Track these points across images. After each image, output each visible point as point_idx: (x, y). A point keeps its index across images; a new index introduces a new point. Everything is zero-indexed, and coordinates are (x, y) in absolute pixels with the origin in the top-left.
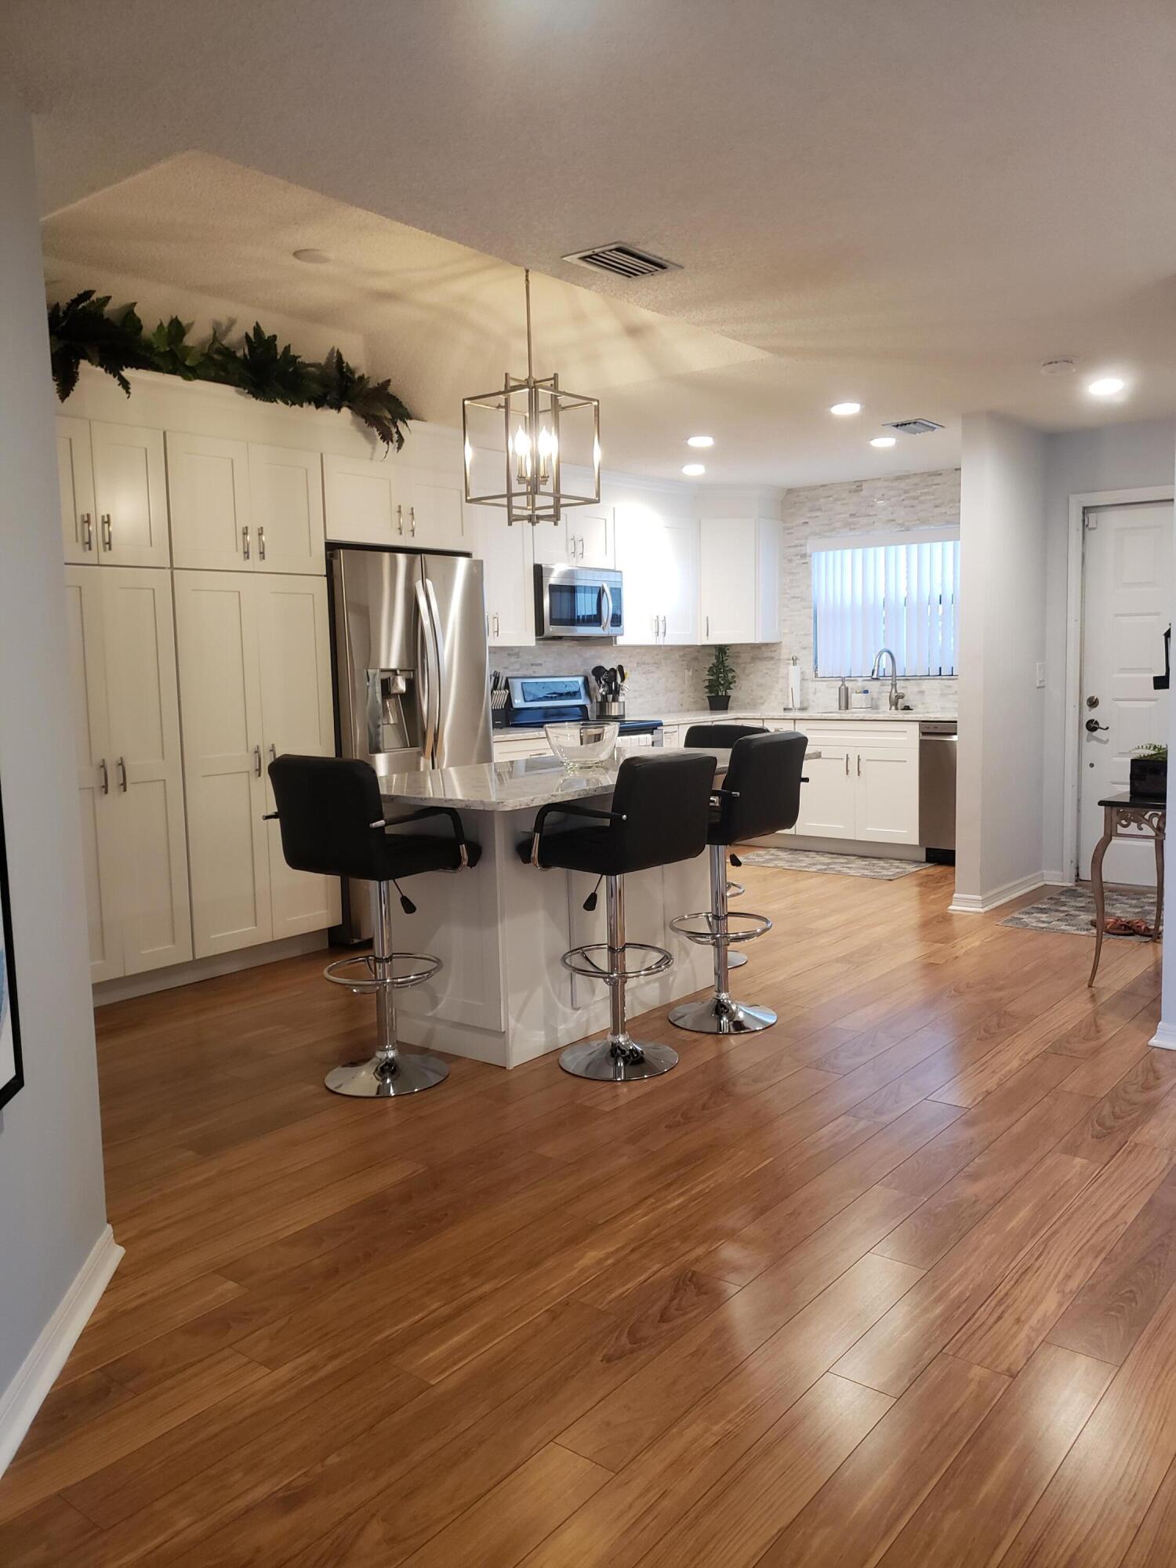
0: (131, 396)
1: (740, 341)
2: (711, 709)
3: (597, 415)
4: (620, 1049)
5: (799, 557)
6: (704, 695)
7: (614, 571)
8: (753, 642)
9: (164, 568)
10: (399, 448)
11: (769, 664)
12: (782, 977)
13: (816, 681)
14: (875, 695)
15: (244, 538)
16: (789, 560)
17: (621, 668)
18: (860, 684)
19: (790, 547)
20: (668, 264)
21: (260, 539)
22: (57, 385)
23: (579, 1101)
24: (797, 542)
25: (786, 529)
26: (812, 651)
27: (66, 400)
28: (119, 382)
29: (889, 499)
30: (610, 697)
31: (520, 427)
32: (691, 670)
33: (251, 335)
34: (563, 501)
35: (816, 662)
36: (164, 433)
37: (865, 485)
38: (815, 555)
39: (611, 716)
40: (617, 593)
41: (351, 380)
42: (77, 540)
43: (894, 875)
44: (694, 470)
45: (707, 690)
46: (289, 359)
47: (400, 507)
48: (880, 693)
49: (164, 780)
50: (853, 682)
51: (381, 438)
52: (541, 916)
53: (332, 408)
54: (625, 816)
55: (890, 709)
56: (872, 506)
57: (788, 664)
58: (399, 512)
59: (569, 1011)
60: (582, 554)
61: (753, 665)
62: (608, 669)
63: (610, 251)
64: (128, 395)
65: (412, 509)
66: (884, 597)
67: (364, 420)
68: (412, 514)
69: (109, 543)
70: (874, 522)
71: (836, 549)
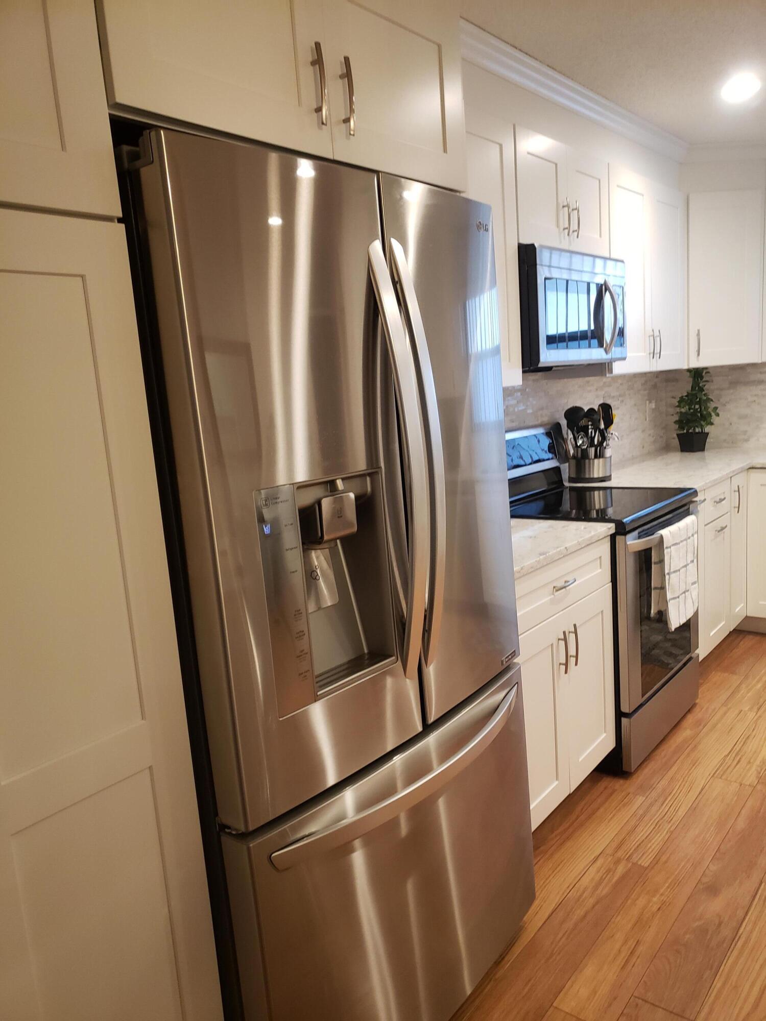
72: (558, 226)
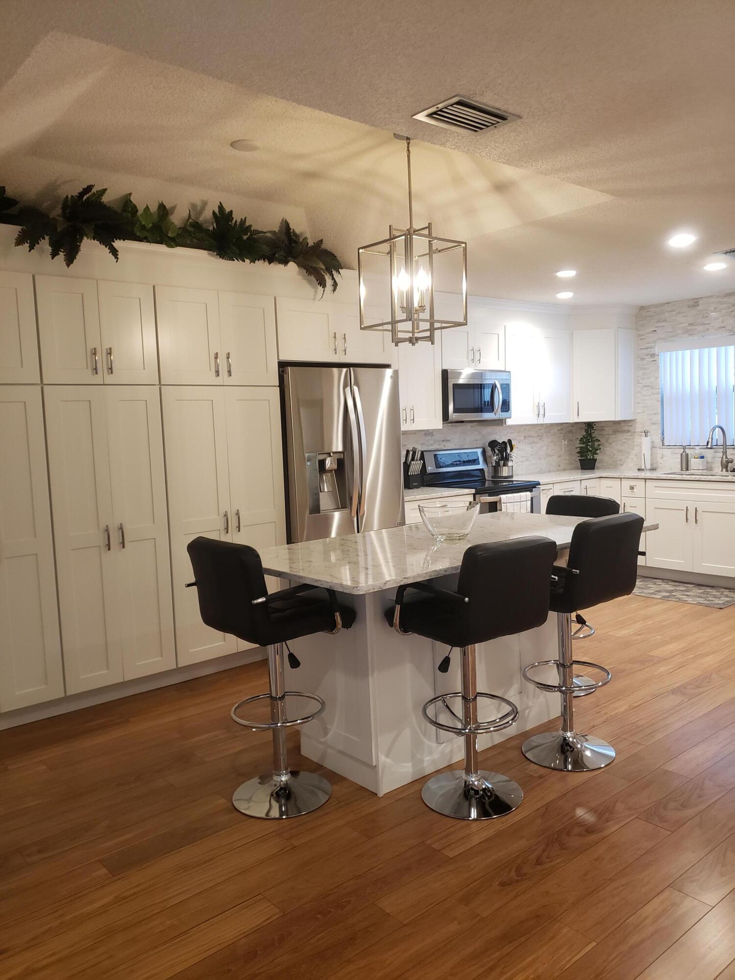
0: (119, 260)
1: (584, 187)
2: (582, 469)
3: (465, 255)
4: (472, 789)
5: (649, 356)
6: (577, 458)
7: (504, 371)
8: (614, 420)
9: (155, 385)
10: (334, 290)
11: (627, 436)
12: (623, 709)
13: (663, 448)
14: (709, 460)
15: (215, 360)
16: (641, 359)
17: (510, 441)
18: (698, 451)
19: (641, 349)
20: (506, 114)
21: (228, 361)
22: (64, 255)
23: (429, 842)
24: (647, 345)
25: (639, 336)
26: (660, 426)
27: (71, 265)
28: (109, 251)
29: (721, 311)
30: (502, 463)
31: (402, 268)
32: (567, 440)
33: (217, 211)
34: (437, 325)
35: (663, 434)
36: (154, 287)
37: (701, 302)
38: (662, 355)
39: (503, 476)
40: (506, 388)
41: (296, 242)
42: (87, 368)
43: (723, 604)
44: (565, 296)
45: (579, 455)
46: (244, 227)
47: (335, 333)
48: (714, 458)
49: (155, 539)
50: (692, 450)
51: (318, 284)
52: (408, 669)
53: (280, 263)
54: (467, 599)
55: (722, 471)
56: (706, 317)
57: (642, 435)
58: (335, 337)
59: (434, 745)
60: (480, 360)
61: (614, 436)
62: (501, 442)
63: (451, 105)
64: (116, 260)
65: (345, 335)
66: (716, 385)
67: (305, 271)
68: (345, 338)
69: (111, 369)
70: (708, 329)
71: (677, 349)
72: (468, 359)
